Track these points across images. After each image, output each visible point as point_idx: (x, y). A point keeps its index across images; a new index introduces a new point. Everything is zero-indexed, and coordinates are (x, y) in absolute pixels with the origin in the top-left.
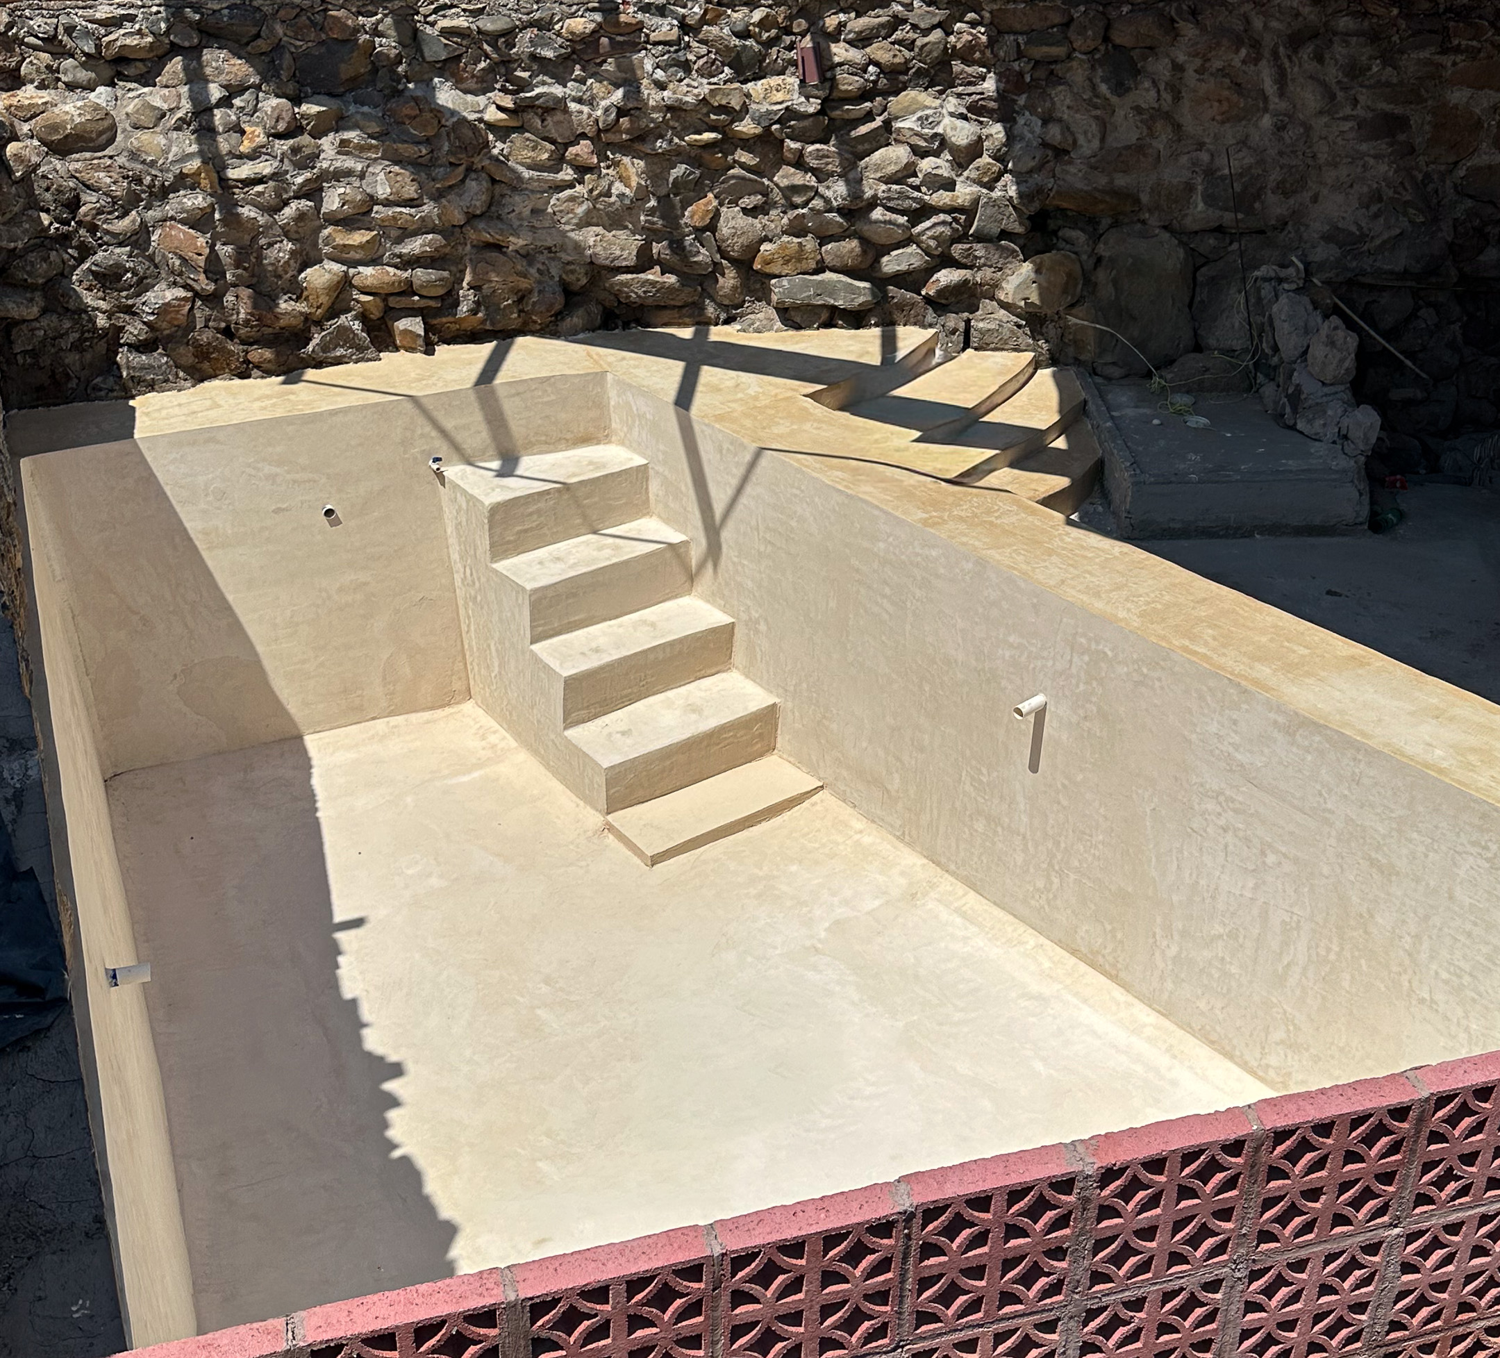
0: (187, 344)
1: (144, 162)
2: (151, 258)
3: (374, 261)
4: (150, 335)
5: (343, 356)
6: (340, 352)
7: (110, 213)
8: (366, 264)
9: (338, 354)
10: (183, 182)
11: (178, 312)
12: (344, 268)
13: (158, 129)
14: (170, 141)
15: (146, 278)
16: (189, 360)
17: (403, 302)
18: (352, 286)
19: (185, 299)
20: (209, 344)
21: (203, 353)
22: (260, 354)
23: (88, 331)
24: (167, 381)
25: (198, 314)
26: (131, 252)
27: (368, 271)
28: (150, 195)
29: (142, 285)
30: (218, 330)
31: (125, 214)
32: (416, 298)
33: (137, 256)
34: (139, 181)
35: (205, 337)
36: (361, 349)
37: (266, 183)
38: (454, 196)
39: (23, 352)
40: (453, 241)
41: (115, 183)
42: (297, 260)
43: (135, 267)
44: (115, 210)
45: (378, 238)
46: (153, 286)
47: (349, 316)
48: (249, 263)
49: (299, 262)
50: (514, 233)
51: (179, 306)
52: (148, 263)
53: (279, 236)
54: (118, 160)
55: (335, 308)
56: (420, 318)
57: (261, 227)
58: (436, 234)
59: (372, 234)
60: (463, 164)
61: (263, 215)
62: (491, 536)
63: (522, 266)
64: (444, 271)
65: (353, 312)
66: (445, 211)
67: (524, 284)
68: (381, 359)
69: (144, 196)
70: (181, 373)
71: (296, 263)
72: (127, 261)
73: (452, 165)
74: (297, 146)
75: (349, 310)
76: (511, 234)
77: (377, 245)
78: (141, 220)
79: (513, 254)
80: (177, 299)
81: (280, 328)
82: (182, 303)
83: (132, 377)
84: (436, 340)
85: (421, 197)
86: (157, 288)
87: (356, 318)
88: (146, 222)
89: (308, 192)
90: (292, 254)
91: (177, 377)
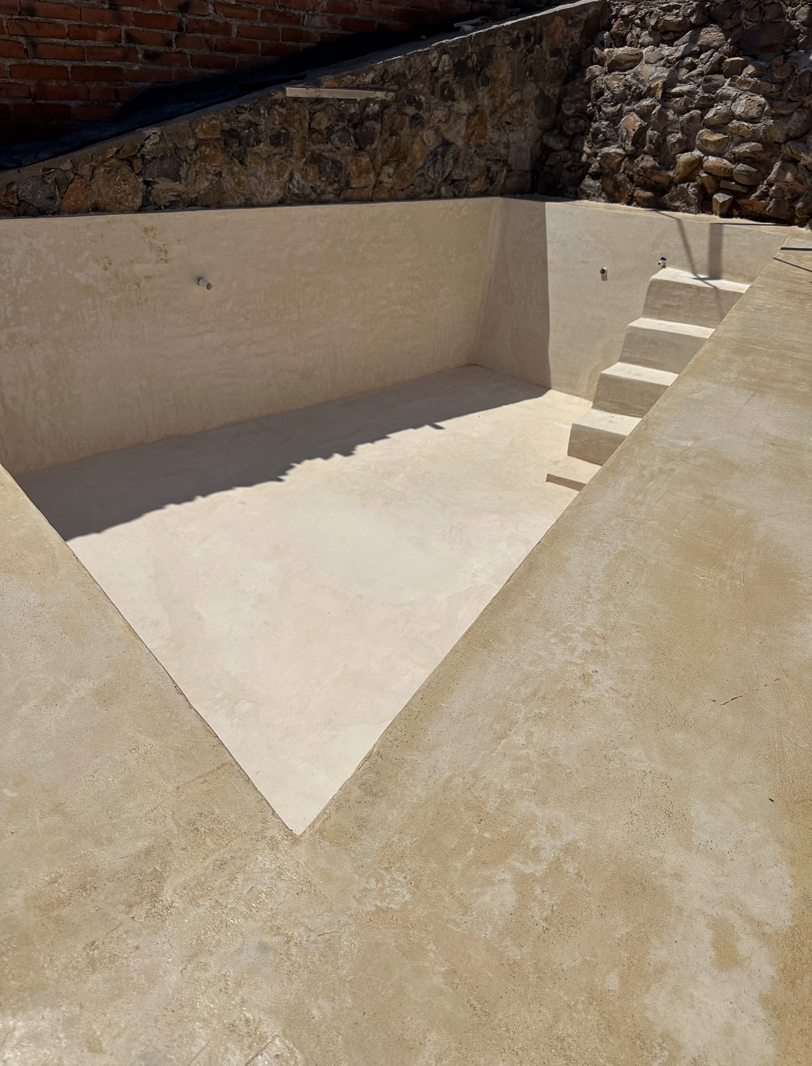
0: (612, 179)
1: (638, 80)
2: (617, 130)
3: (720, 155)
4: (599, 170)
5: (678, 207)
6: (678, 204)
7: (610, 102)
8: (714, 155)
9: (677, 204)
10: (650, 93)
11: (613, 159)
12: (702, 155)
13: (654, 65)
14: (656, 70)
15: (609, 140)
16: (610, 189)
17: (724, 184)
18: (702, 167)
19: (620, 155)
20: (621, 182)
21: (617, 186)
22: (640, 193)
23: (576, 162)
24: (594, 195)
25: (623, 164)
26: (609, 124)
27: (711, 158)
28: (631, 98)
29: (606, 143)
30: (628, 176)
31: (616, 104)
32: (734, 183)
33: (611, 127)
34: (630, 87)
35: (620, 177)
36: (689, 204)
37: (683, 96)
38: (781, 121)
39: (549, 165)
40: (769, 151)
41: (618, 87)
42: (682, 145)
43: (606, 132)
44: (612, 102)
45: (727, 140)
46: (611, 145)
47: (692, 184)
48: (656, 141)
49: (683, 147)
50: (805, 150)
51: (615, 157)
52: (614, 133)
53: (677, 129)
54: (628, 77)
55: (688, 178)
56: (731, 197)
57: (669, 121)
58: (759, 142)
59: (725, 136)
60: (797, 102)
61: (674, 115)
62: (647, 299)
63: (803, 175)
64: (754, 168)
65: (696, 183)
66: (770, 129)
67: (800, 188)
68: (696, 214)
69: (629, 97)
70: (603, 195)
71: (680, 147)
72: (604, 128)
73: (790, 101)
74: (710, 78)
75: (694, 181)
76: (803, 151)
77: (725, 144)
78: (620, 108)
79: (802, 167)
80: (615, 153)
81: (655, 181)
82: (617, 156)
83: (581, 189)
84: (736, 214)
85: (760, 118)
86: (612, 147)
87: (695, 186)
88: (623, 111)
89: (703, 106)
90: (679, 140)
91: (600, 195)
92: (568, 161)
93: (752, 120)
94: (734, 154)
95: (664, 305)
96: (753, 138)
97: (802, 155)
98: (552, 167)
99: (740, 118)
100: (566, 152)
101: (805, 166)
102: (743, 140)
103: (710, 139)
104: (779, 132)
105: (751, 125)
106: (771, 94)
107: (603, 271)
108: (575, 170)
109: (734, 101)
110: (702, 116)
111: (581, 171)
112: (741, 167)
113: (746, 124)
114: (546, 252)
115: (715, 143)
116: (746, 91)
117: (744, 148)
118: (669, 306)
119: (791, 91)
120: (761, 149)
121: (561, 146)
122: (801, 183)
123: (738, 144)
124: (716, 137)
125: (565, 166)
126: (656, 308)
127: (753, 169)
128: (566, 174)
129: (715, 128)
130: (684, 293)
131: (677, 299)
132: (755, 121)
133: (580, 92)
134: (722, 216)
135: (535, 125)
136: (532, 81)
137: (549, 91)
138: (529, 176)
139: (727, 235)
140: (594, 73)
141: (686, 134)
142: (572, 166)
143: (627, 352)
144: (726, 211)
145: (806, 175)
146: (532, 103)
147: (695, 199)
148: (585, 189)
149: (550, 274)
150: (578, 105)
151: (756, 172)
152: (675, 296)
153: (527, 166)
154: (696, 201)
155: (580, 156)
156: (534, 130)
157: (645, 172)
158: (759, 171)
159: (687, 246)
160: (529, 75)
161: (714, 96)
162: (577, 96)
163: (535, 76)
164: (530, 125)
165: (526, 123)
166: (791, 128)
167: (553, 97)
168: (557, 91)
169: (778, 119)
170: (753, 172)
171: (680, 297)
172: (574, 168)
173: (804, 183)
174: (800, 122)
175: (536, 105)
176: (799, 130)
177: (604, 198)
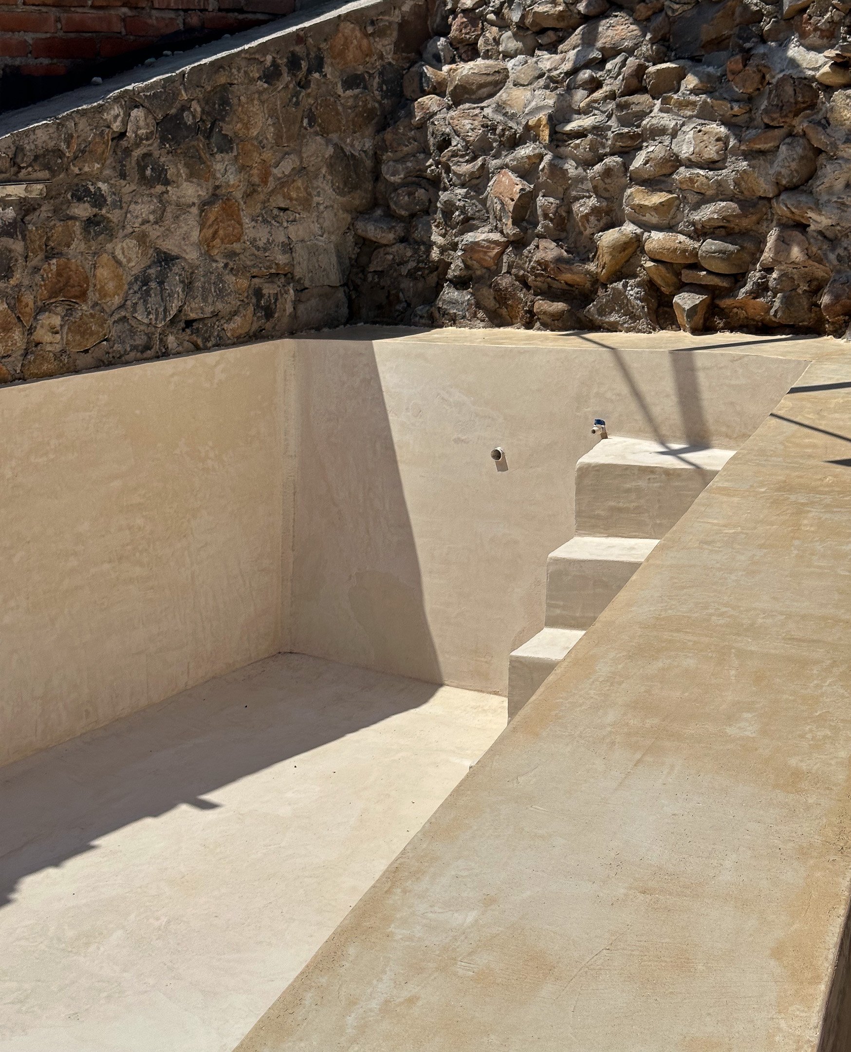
0: (490, 286)
1: (505, 114)
2: (484, 202)
3: (670, 228)
4: (464, 273)
5: (617, 323)
6: (613, 318)
7: (462, 156)
8: (659, 229)
9: (612, 319)
10: (529, 134)
11: (485, 253)
12: (639, 231)
13: (529, 87)
14: (533, 96)
15: (473, 219)
16: (491, 303)
17: (687, 276)
18: (643, 251)
19: (496, 243)
20: (507, 289)
21: (502, 297)
22: (544, 306)
23: (423, 262)
24: (464, 317)
25: (505, 258)
26: (467, 193)
27: (656, 235)
28: (500, 145)
29: (468, 224)
30: (517, 278)
31: (474, 159)
32: (705, 273)
33: (471, 198)
34: (494, 129)
35: (505, 281)
36: (634, 317)
37: (586, 136)
38: (762, 162)
39: (375, 272)
40: (752, 214)
41: (473, 130)
42: (601, 218)
43: (464, 206)
44: (467, 154)
45: (677, 202)
46: (478, 228)
47: (631, 282)
48: (554, 215)
49: (604, 221)
50: (814, 207)
51: (488, 247)
52: (480, 206)
53: (588, 191)
54: (487, 111)
55: (623, 272)
56: (705, 297)
57: (570, 179)
58: (731, 201)
59: (671, 196)
60: (782, 127)
61: (576, 168)
62: (578, 502)
63: (820, 249)
64: (733, 244)
65: (638, 279)
66: (745, 177)
67: (820, 271)
68: (650, 333)
69: (495, 145)
70: (481, 314)
71: (598, 220)
72: (459, 200)
73: (768, 127)
74: (625, 102)
75: (635, 276)
76: (810, 208)
77: (674, 209)
78: (483, 165)
79: (815, 234)
80: (488, 241)
81: (566, 283)
82: (492, 246)
83: (439, 308)
84: (721, 325)
85: (724, 160)
86: (479, 230)
87: (638, 285)
88: (488, 168)
89: (624, 149)
90: (594, 210)
91: (475, 315)
92: (407, 262)
93: (712, 165)
94: (693, 224)
95: (612, 509)
96: (720, 193)
97: (810, 214)
98: (380, 274)
99: (690, 164)
100: (402, 246)
101: (821, 233)
102: (704, 199)
103: (646, 203)
104: (761, 181)
105: (711, 173)
106: (734, 120)
107: (497, 455)
108: (422, 276)
109: (674, 135)
110: (626, 166)
111: (433, 279)
112: (710, 245)
113: (702, 172)
114: (388, 428)
115: (656, 208)
116: (691, 117)
117: (708, 213)
118: (620, 510)
119: (766, 111)
120: (738, 211)
121: (391, 236)
122: (820, 261)
123: (696, 207)
124: (657, 198)
125: (404, 270)
126: (598, 517)
127: (731, 247)
128: (407, 284)
129: (651, 183)
130: (642, 483)
131: (633, 496)
132: (719, 165)
133: (410, 143)
134: (696, 331)
135: (336, 206)
136: (316, 134)
137: (352, 146)
138: (340, 294)
139: (704, 369)
140: (428, 109)
141: (605, 198)
142: (417, 269)
143: (557, 606)
144: (702, 321)
145: (825, 247)
146: (324, 170)
147: (643, 307)
148: (445, 307)
149: (402, 467)
150: (409, 164)
151: (738, 251)
152: (628, 491)
153: (335, 278)
154: (646, 310)
155: (428, 251)
156: (336, 215)
157: (545, 270)
158: (743, 248)
159: (637, 394)
160: (310, 124)
161: (639, 130)
162: (405, 149)
163: (319, 125)
164: (326, 207)
165: (318, 204)
166: (780, 173)
167: (363, 155)
168: (368, 144)
169: (754, 158)
170: (732, 253)
171: (638, 490)
172: (420, 273)
173: (825, 261)
174: (794, 160)
175: (331, 174)
176: (796, 175)
177: (483, 321)
